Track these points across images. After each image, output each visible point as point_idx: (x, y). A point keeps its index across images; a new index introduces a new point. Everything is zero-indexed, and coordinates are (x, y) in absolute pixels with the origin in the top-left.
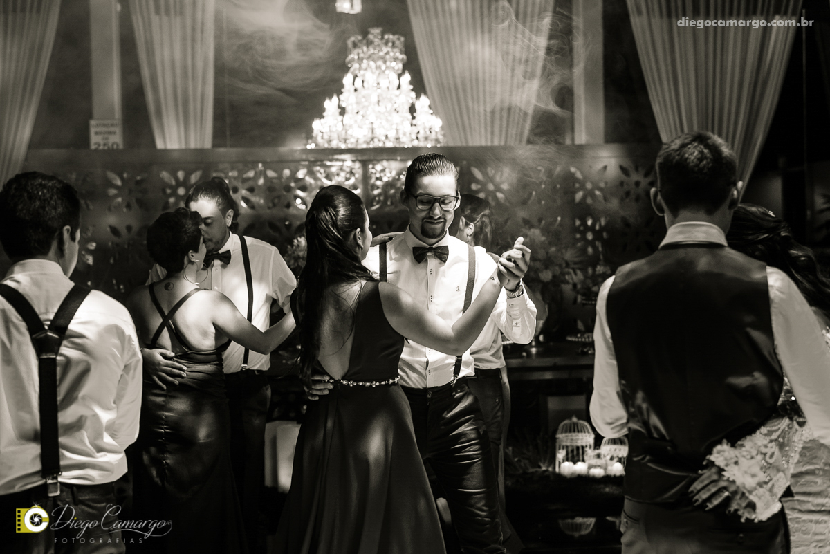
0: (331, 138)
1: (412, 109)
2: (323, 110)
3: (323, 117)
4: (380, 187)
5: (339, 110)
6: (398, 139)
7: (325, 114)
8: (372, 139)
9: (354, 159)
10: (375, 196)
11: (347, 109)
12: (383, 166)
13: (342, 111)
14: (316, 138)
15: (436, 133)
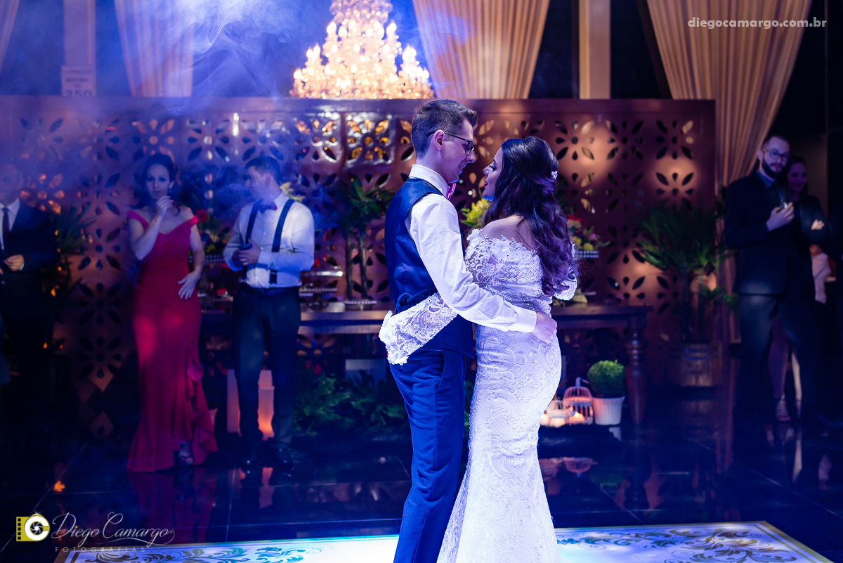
0: (312, 89)
1: (399, 61)
2: (306, 59)
3: (305, 67)
4: (360, 139)
5: (321, 60)
6: (380, 90)
7: (307, 64)
8: (353, 91)
9: (332, 110)
10: (353, 149)
11: (329, 59)
12: (362, 118)
13: (325, 61)
14: (297, 88)
15: (422, 85)
